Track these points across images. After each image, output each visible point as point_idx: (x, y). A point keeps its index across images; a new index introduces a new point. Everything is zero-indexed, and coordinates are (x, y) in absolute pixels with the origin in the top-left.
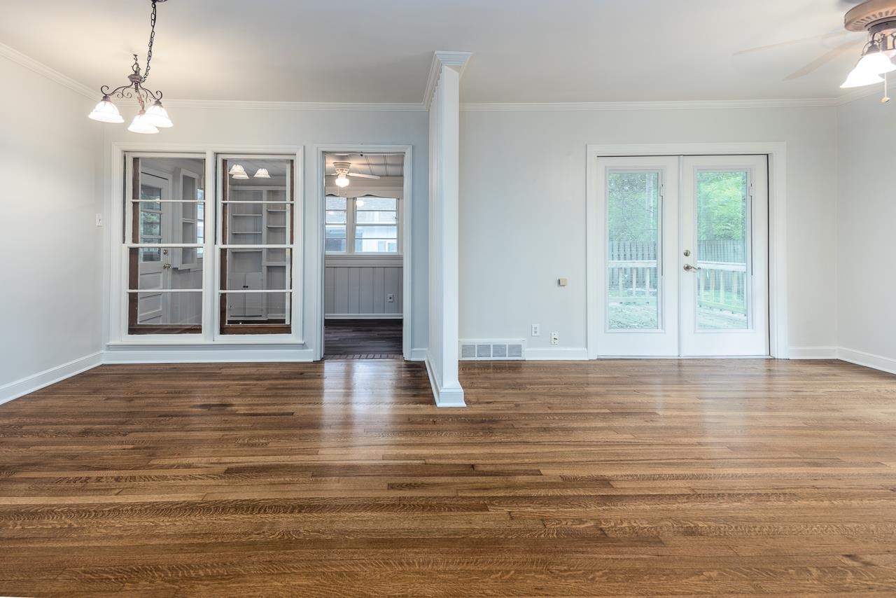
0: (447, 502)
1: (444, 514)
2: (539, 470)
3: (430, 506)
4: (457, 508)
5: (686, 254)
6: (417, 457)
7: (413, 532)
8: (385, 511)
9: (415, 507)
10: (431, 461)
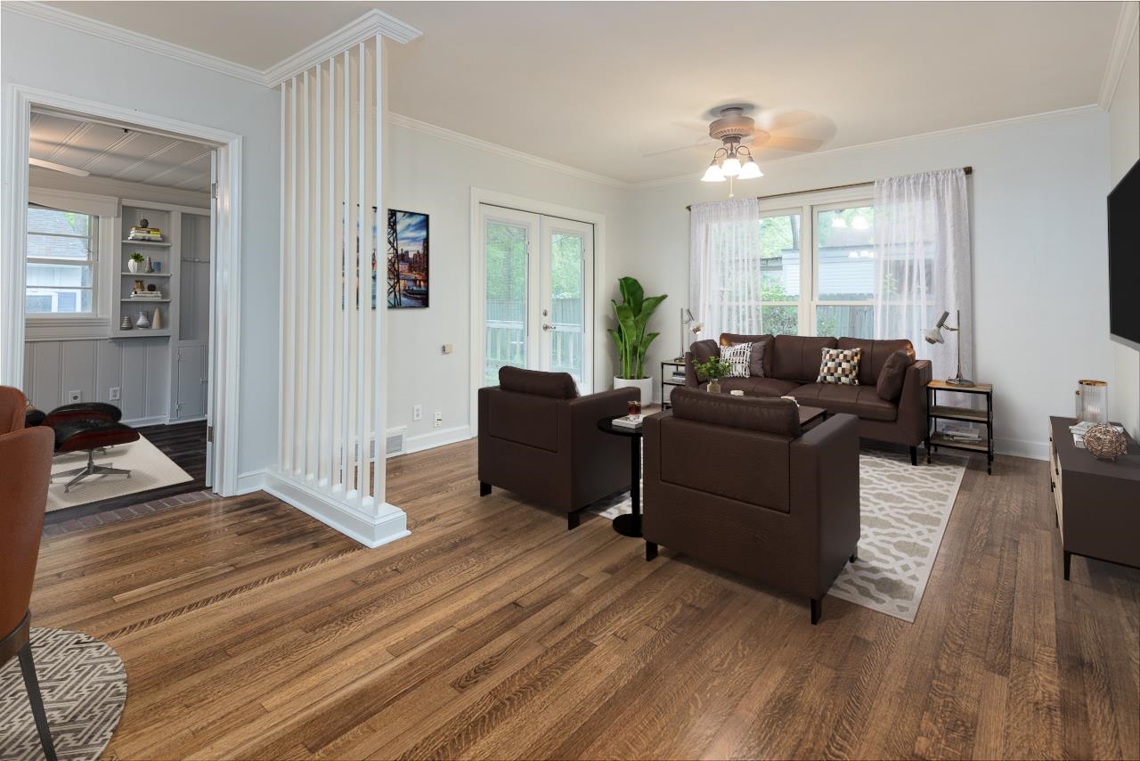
0: (547, 663)
1: (564, 679)
2: (579, 575)
3: (539, 680)
4: (566, 662)
5: (545, 314)
6: (441, 627)
7: (564, 725)
8: (498, 723)
9: (525, 693)
10: (462, 623)
